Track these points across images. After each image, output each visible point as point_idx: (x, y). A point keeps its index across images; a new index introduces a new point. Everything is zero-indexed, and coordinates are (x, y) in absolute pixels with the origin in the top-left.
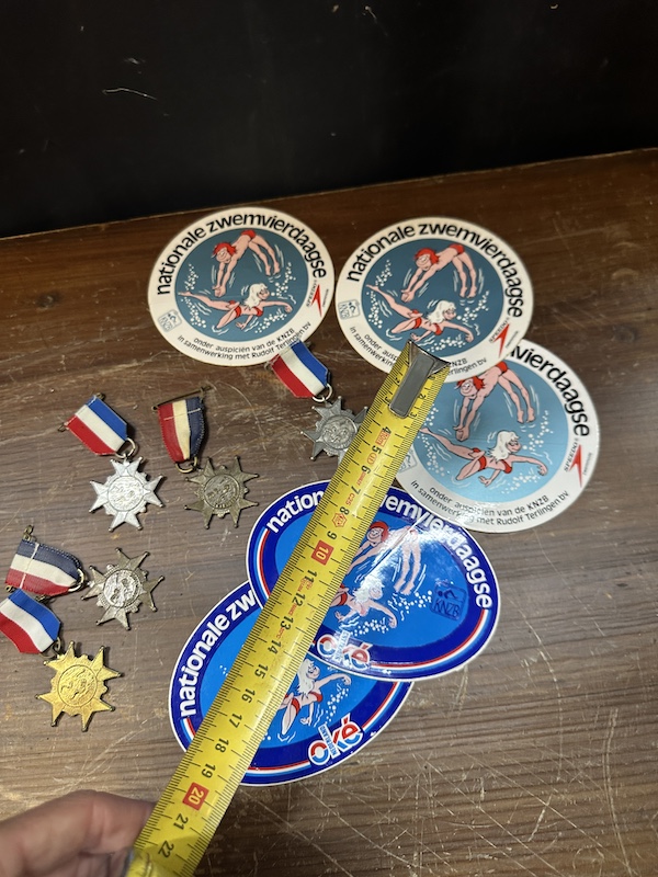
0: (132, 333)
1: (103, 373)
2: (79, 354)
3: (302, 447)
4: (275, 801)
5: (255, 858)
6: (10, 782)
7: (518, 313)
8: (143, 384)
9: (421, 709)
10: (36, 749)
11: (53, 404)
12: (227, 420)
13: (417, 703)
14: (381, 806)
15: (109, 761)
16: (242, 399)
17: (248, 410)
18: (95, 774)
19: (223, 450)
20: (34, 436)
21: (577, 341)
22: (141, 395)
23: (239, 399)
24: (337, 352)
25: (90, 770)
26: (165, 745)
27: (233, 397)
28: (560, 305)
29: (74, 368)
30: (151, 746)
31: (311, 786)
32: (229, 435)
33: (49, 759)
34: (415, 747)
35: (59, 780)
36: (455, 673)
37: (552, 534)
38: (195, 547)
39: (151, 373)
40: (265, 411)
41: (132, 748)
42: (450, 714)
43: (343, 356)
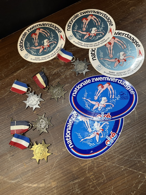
0: (19, 62)
1: (15, 74)
2: (7, 72)
3: (73, 74)
4: (102, 159)
5: (103, 174)
6: (33, 182)
7: (112, 25)
8: (26, 73)
9: (128, 123)
10: (36, 171)
11: (5, 87)
12: (51, 75)
13: (127, 122)
14: (129, 149)
15: (56, 167)
16: (53, 68)
17: (56, 70)
18: (54, 171)
19: (53, 82)
20: (3, 96)
21: (128, 27)
22: (27, 76)
23: (52, 68)
24: (72, 48)
25: (52, 171)
26: (69, 157)
27: (51, 68)
28: (121, 20)
29: (7, 76)
30: (66, 158)
31: (110, 152)
32: (54, 78)
33: (41, 172)
34: (131, 132)
35: (45, 177)
36: (133, 111)
37: (141, 72)
38: (57, 107)
39: (27, 70)
40: (60, 69)
41: (61, 161)
42: (136, 121)
43: (74, 49)
